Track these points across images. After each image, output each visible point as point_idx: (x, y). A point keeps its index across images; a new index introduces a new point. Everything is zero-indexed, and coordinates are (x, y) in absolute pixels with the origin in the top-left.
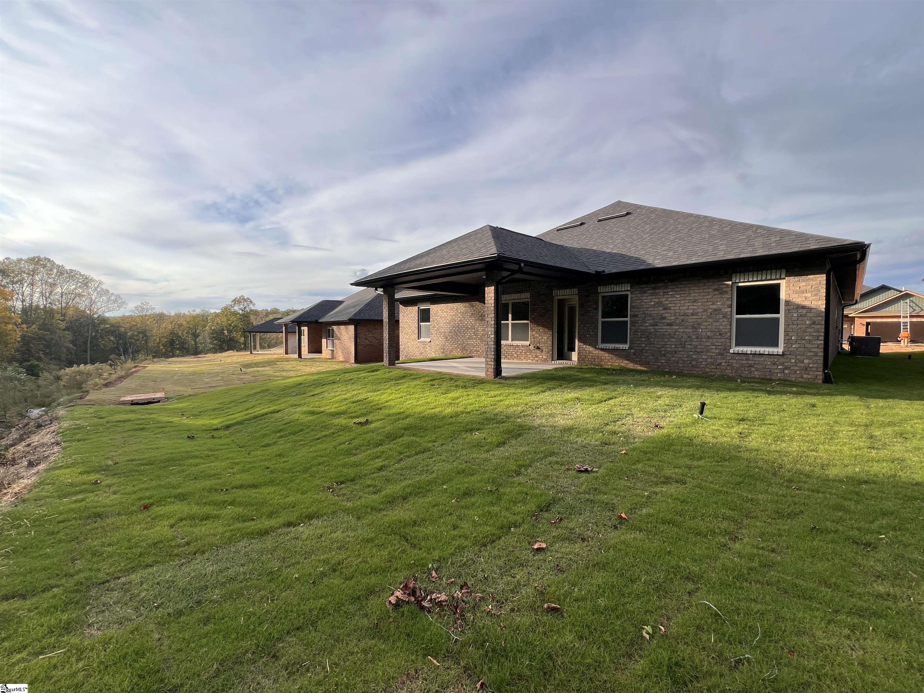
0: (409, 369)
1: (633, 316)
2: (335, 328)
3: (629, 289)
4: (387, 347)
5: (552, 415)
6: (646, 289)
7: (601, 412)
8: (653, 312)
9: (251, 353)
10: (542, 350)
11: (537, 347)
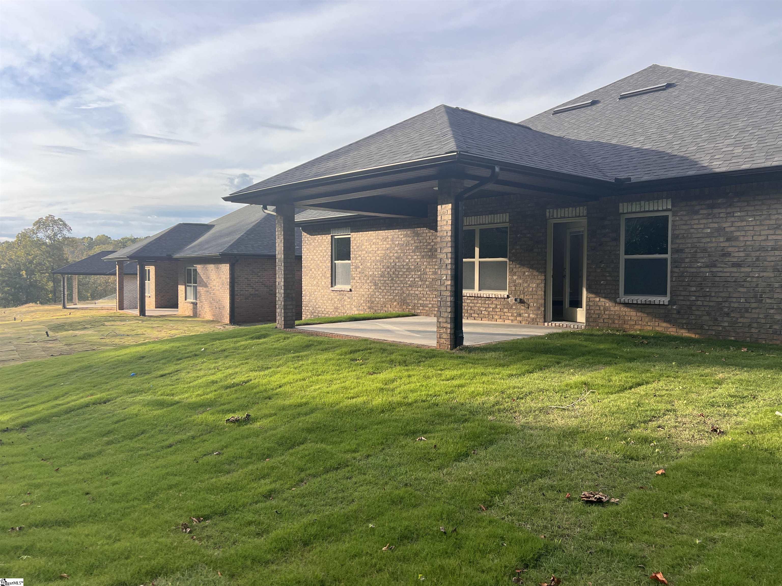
0: (317, 334)
1: (676, 251)
2: (199, 267)
3: (670, 207)
4: (282, 299)
5: (545, 411)
6: (697, 208)
7: (624, 406)
8: (710, 245)
9: (64, 307)
10: (529, 305)
11: (521, 299)
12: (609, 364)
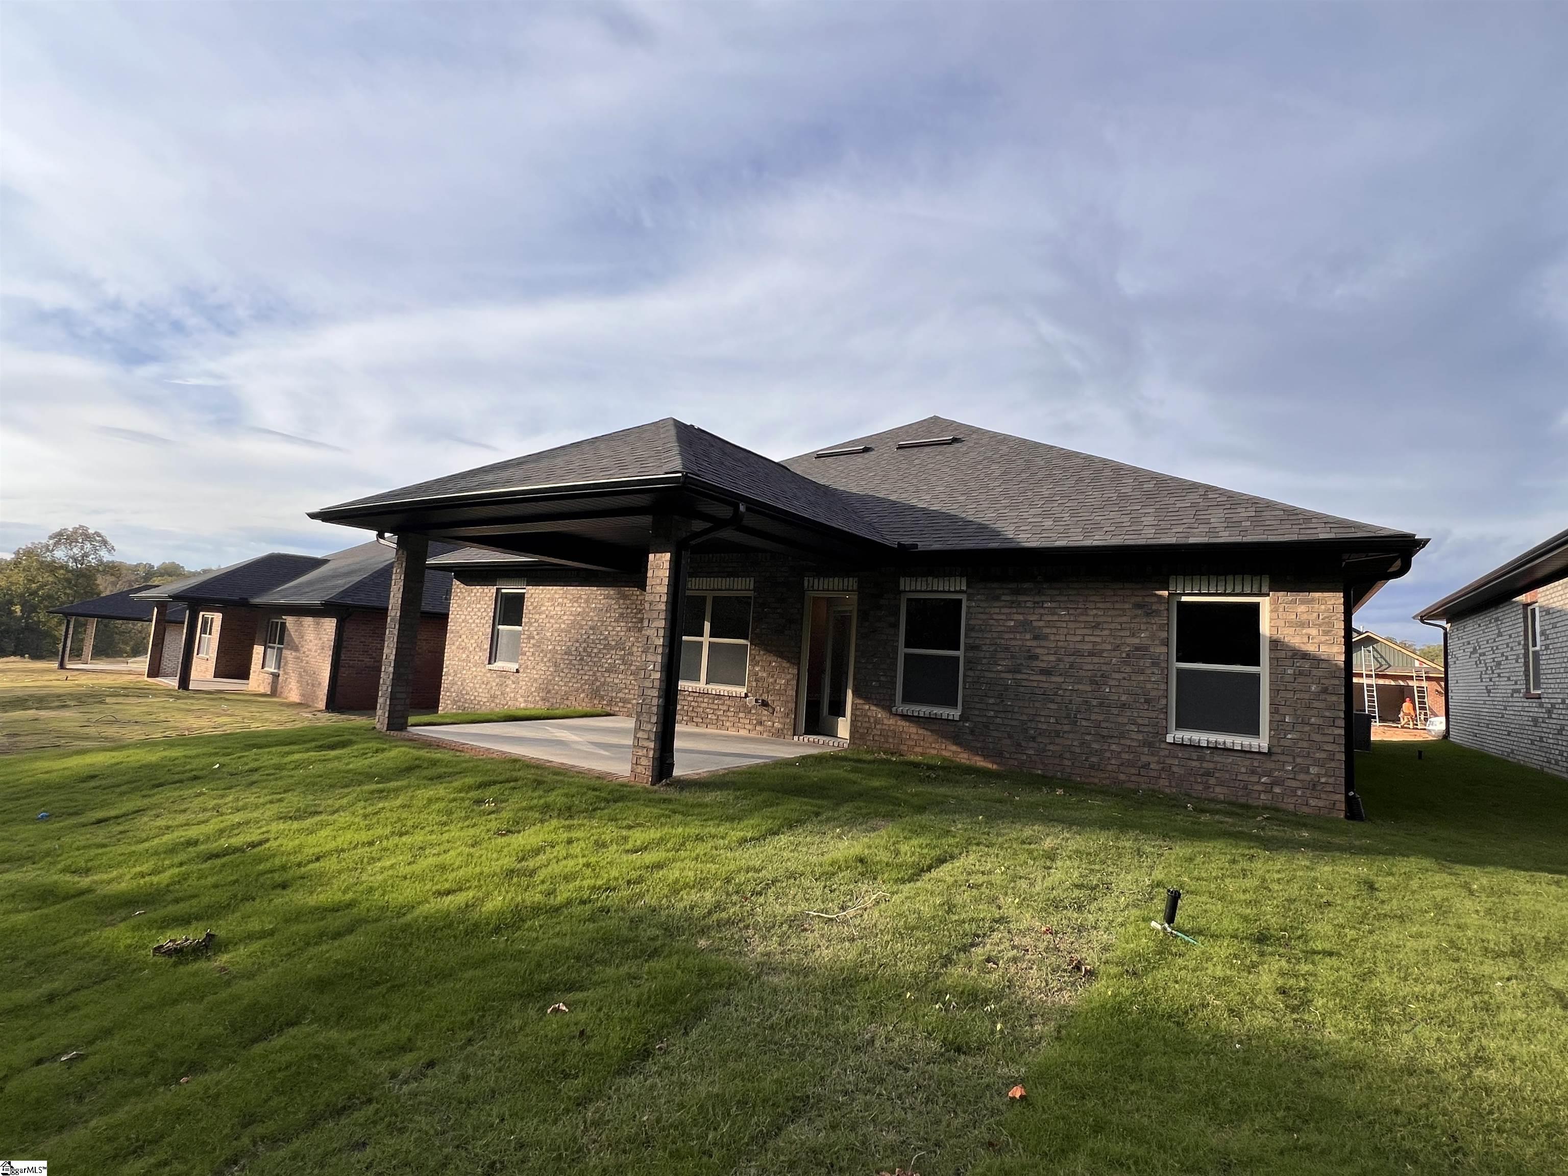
1: (970, 648)
2: (290, 621)
3: (964, 588)
4: (389, 682)
6: (998, 592)
8: (1013, 643)
9: (62, 666)
10: (774, 710)
11: (763, 701)
12: (889, 816)
